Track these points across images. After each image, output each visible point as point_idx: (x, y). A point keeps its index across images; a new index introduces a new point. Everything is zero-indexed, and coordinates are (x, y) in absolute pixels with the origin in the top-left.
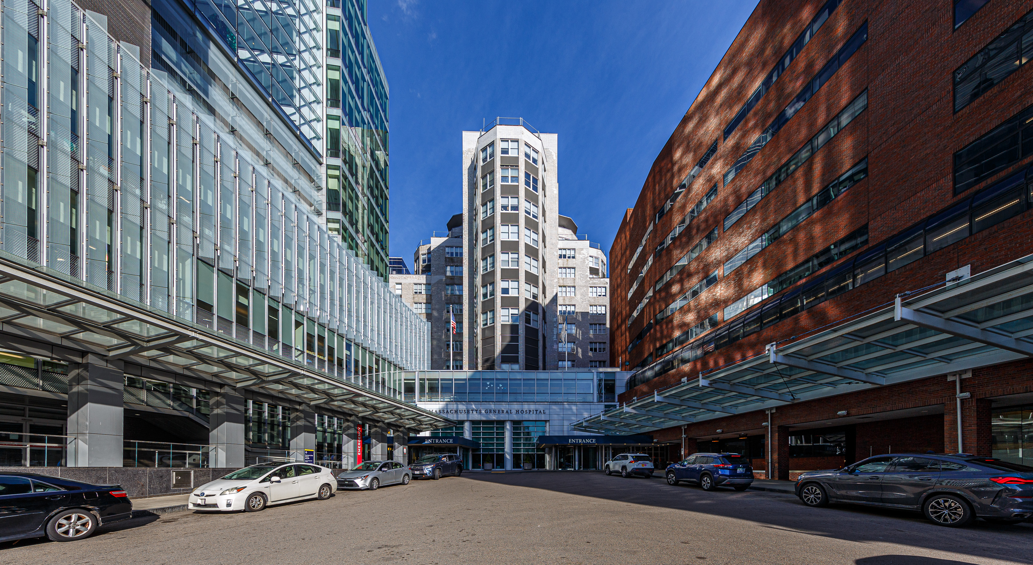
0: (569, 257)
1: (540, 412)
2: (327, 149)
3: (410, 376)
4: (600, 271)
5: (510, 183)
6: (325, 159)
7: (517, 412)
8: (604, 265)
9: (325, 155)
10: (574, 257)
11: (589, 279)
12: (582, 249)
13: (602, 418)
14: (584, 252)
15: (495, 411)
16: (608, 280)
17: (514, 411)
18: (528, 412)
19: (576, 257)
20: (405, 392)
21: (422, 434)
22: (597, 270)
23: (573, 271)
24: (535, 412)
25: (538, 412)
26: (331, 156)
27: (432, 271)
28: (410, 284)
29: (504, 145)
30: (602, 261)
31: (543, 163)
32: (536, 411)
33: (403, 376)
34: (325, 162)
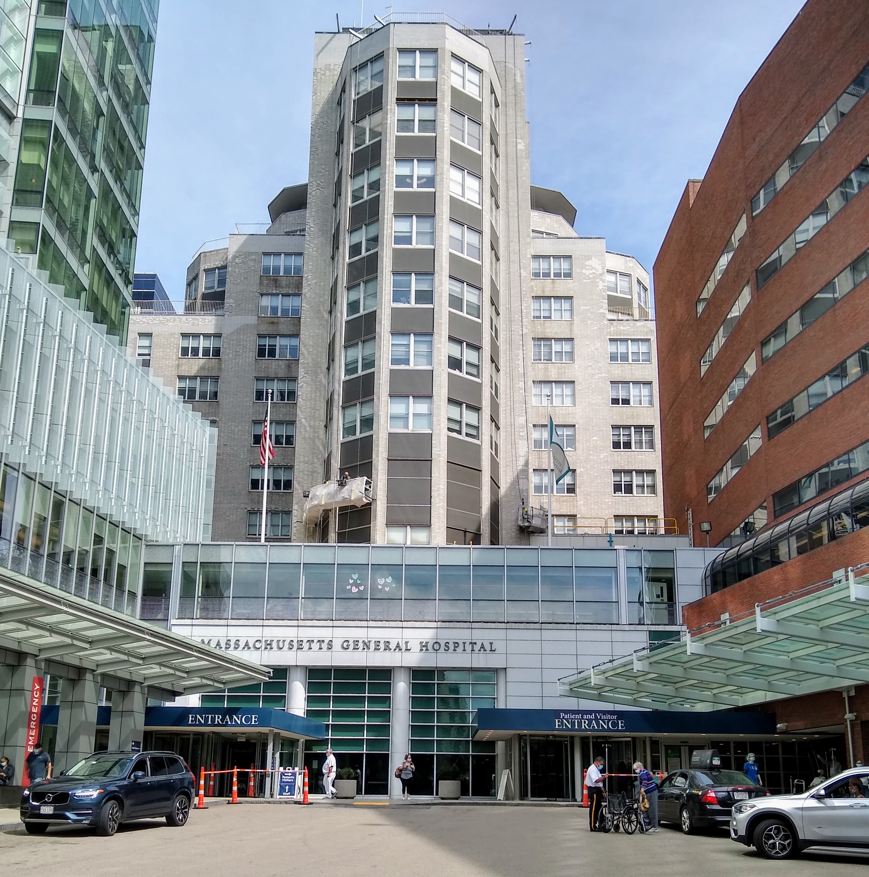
0: (557, 275)
1: (482, 646)
2: (29, 91)
3: (161, 557)
4: (635, 305)
5: (416, 133)
6: (21, 109)
7: (424, 647)
8: (646, 289)
9: (22, 102)
10: (568, 275)
11: (606, 322)
12: (589, 258)
13: (637, 666)
14: (594, 262)
15: (366, 645)
16: (652, 325)
17: (415, 646)
18: (451, 646)
19: (574, 274)
20: (144, 594)
21: (180, 702)
22: (628, 303)
23: (566, 305)
24: (469, 648)
25: (477, 647)
26: (35, 103)
27: (226, 305)
28: (172, 335)
29: (407, 61)
30: (639, 282)
31: (493, 91)
32: (473, 644)
33: (144, 557)
34: (20, 115)
